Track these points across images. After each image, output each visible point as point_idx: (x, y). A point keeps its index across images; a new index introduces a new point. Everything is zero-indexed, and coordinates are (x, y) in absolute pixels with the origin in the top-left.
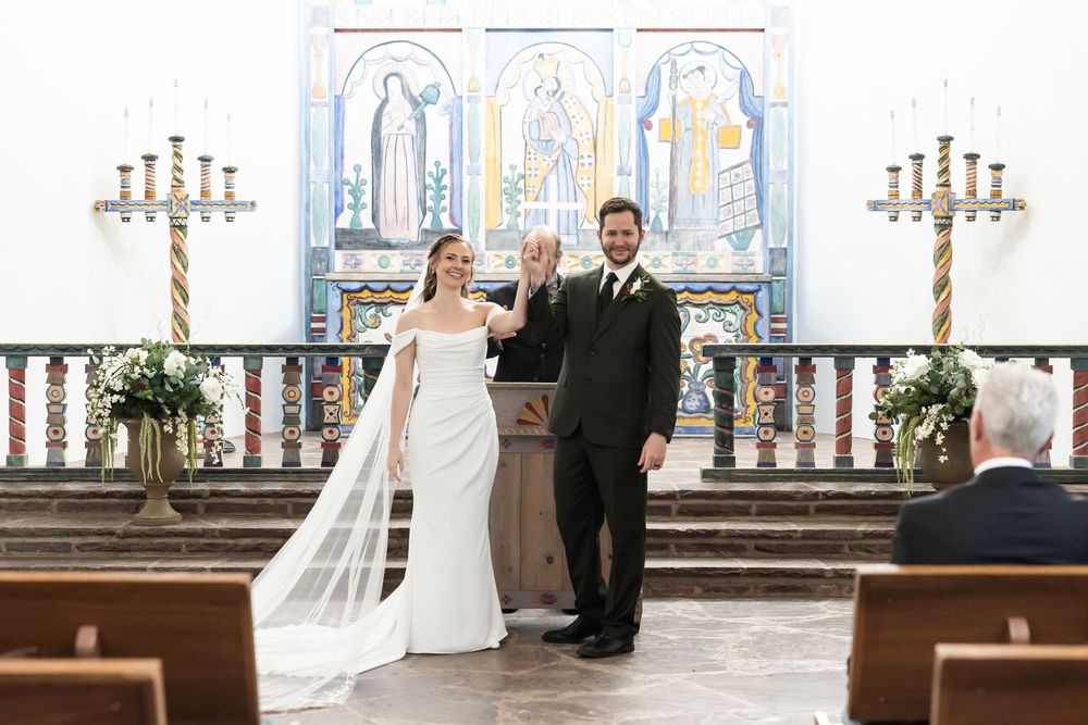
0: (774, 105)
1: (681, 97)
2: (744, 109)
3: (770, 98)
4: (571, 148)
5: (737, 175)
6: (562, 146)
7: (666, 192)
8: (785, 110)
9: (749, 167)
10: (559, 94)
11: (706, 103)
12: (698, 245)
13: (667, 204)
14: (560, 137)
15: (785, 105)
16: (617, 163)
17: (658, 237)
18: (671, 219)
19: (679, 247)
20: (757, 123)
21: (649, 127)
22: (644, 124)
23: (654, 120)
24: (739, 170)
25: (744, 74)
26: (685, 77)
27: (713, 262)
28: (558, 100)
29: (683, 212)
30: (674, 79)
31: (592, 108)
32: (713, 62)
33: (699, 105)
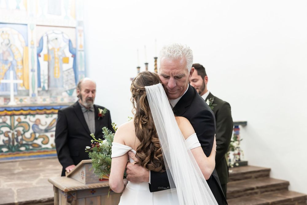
0: (80, 51)
1: (50, 48)
2: (70, 51)
3: (78, 49)
4: (14, 63)
5: (69, 72)
6: (11, 62)
7: (46, 77)
8: (83, 53)
9: (72, 70)
10: (9, 45)
11: (58, 50)
12: (57, 94)
13: (47, 81)
14: (10, 59)
15: (83, 51)
16: (30, 68)
17: (44, 92)
18: (49, 86)
19: (51, 95)
20: (74, 56)
21: (40, 56)
22: (39, 55)
23: (42, 54)
24: (69, 71)
25: (70, 41)
26: (52, 41)
27: (62, 99)
28: (10, 47)
29: (52, 84)
30: (48, 42)
31: (21, 50)
32: (60, 37)
33: (56, 50)
